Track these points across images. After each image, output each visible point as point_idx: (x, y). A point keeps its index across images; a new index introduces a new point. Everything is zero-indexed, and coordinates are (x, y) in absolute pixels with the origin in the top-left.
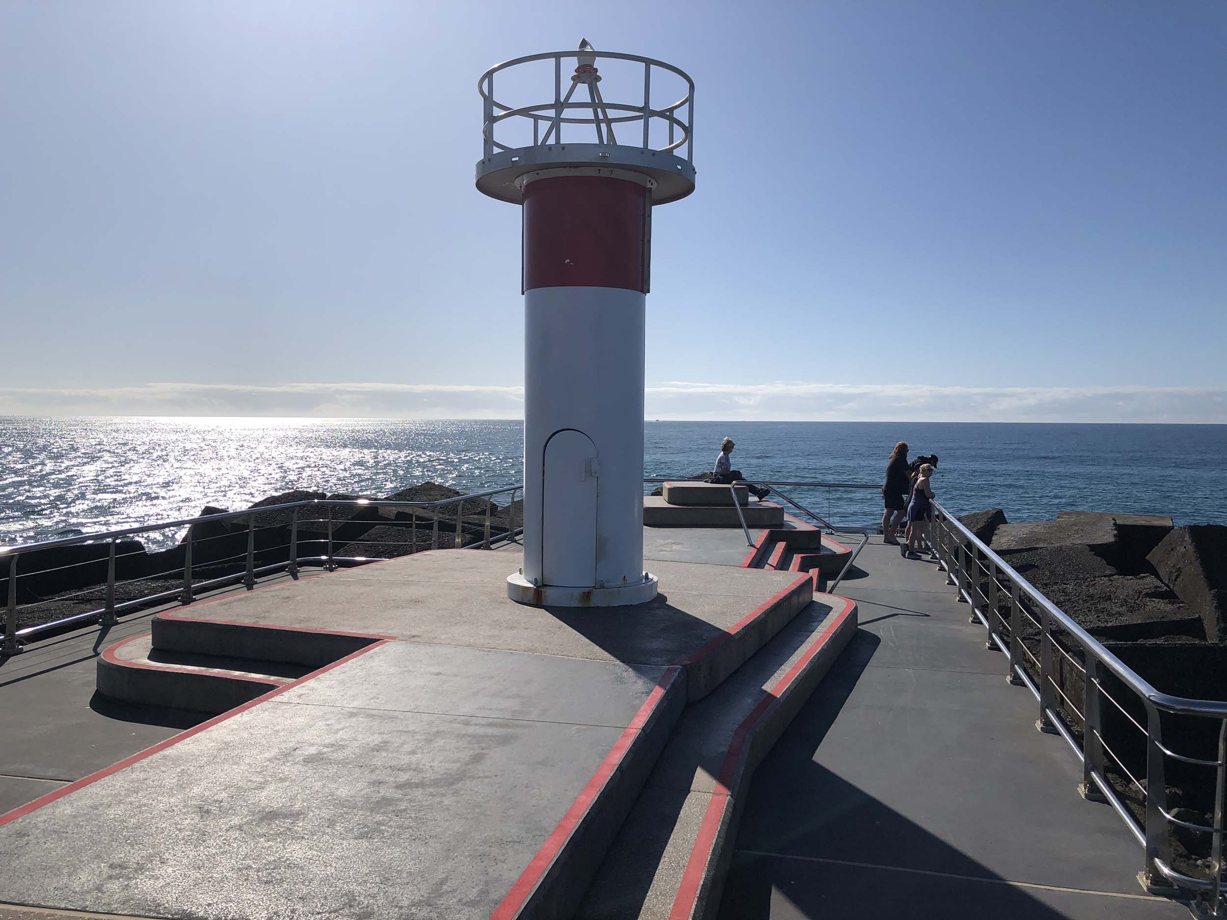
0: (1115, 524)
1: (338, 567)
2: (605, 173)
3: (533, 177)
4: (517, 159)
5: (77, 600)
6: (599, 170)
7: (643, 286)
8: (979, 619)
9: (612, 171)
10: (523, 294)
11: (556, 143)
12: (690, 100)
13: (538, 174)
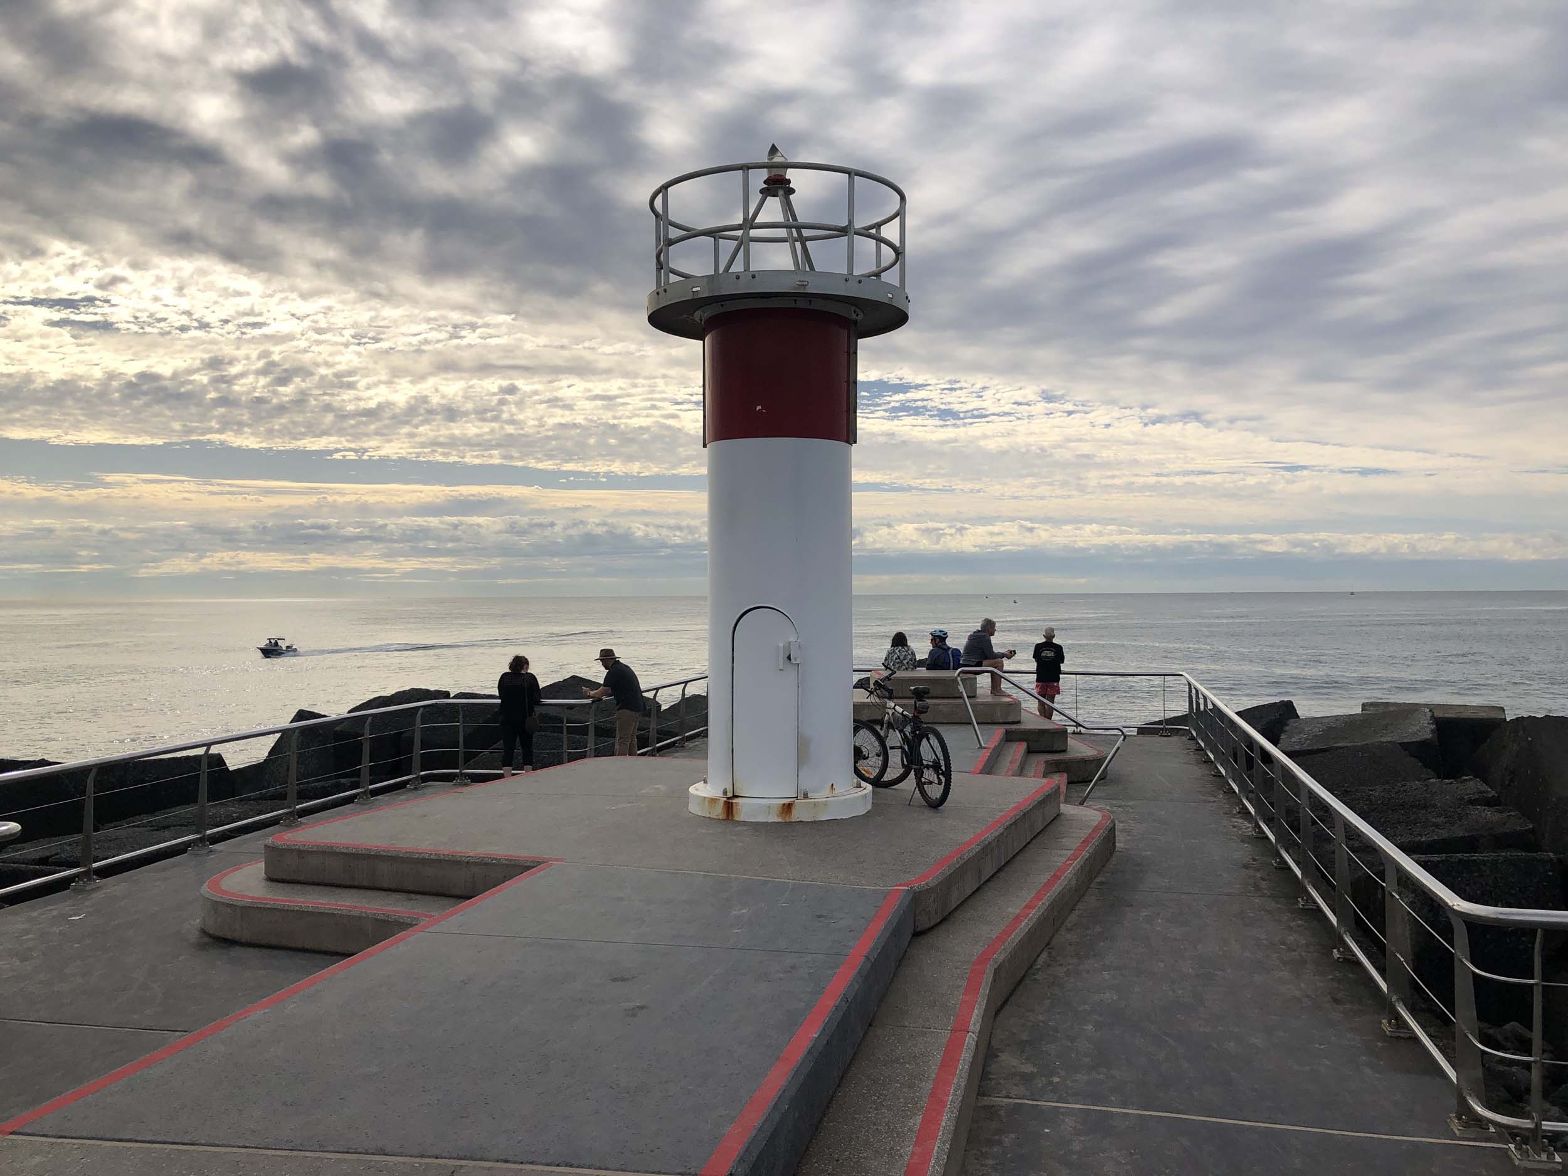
0: (1433, 716)
1: (472, 782)
2: (802, 304)
3: (716, 309)
4: (699, 289)
5: (152, 826)
6: (795, 301)
7: (850, 436)
8: (1264, 833)
9: (810, 301)
10: (705, 446)
11: (745, 270)
12: (900, 214)
13: (722, 305)
